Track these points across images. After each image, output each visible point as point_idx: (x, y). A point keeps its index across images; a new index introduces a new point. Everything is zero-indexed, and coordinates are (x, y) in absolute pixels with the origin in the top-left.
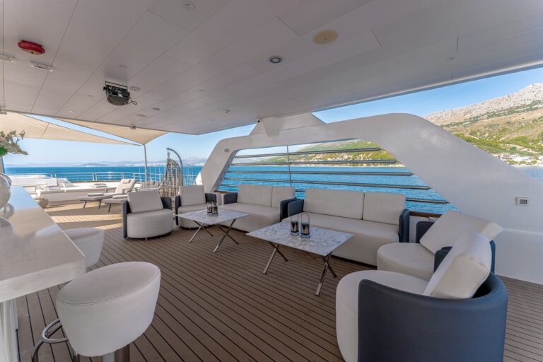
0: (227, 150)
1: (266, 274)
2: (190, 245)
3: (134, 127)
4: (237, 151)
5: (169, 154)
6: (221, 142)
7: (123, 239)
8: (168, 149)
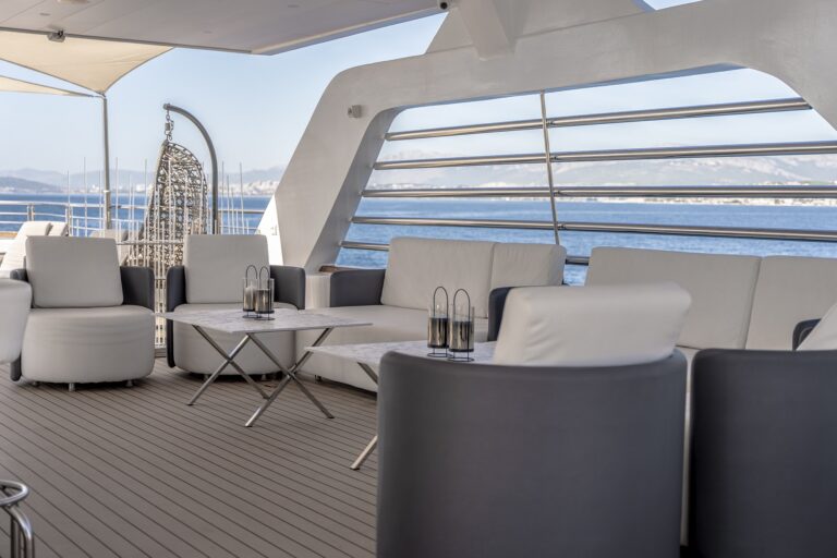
0: (357, 112)
1: (357, 469)
2: (189, 408)
3: (60, 35)
4: (393, 113)
5: (169, 127)
6: (343, 79)
7: (10, 383)
8: (169, 107)
